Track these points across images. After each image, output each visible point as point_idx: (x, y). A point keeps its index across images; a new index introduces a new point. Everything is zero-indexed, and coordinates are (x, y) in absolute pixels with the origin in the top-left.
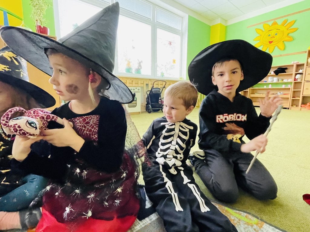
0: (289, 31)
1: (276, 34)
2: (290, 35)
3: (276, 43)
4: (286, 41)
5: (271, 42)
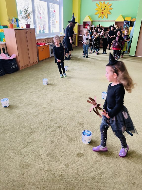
0: (110, 9)
1: (105, 9)
3: (104, 14)
4: (108, 14)
5: (102, 13)
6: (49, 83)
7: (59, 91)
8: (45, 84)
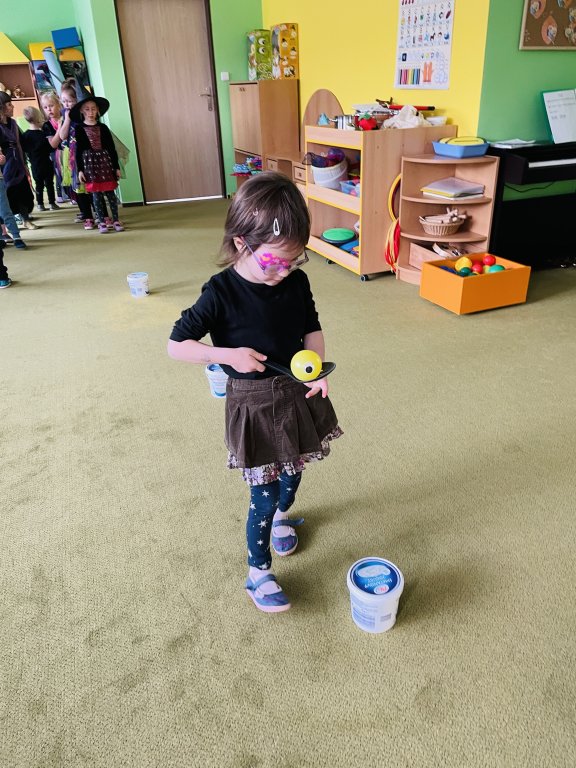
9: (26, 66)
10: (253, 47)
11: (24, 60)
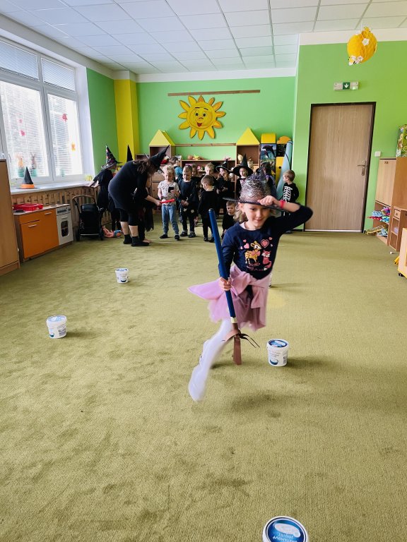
0: (218, 114)
1: (204, 115)
2: (219, 119)
3: (205, 127)
4: (216, 126)
5: (199, 125)
6: (71, 329)
7: (115, 355)
8: (57, 336)
9: (256, 147)
10: (402, 135)
11: (257, 143)
